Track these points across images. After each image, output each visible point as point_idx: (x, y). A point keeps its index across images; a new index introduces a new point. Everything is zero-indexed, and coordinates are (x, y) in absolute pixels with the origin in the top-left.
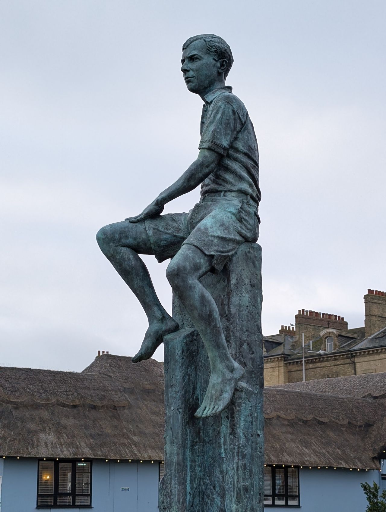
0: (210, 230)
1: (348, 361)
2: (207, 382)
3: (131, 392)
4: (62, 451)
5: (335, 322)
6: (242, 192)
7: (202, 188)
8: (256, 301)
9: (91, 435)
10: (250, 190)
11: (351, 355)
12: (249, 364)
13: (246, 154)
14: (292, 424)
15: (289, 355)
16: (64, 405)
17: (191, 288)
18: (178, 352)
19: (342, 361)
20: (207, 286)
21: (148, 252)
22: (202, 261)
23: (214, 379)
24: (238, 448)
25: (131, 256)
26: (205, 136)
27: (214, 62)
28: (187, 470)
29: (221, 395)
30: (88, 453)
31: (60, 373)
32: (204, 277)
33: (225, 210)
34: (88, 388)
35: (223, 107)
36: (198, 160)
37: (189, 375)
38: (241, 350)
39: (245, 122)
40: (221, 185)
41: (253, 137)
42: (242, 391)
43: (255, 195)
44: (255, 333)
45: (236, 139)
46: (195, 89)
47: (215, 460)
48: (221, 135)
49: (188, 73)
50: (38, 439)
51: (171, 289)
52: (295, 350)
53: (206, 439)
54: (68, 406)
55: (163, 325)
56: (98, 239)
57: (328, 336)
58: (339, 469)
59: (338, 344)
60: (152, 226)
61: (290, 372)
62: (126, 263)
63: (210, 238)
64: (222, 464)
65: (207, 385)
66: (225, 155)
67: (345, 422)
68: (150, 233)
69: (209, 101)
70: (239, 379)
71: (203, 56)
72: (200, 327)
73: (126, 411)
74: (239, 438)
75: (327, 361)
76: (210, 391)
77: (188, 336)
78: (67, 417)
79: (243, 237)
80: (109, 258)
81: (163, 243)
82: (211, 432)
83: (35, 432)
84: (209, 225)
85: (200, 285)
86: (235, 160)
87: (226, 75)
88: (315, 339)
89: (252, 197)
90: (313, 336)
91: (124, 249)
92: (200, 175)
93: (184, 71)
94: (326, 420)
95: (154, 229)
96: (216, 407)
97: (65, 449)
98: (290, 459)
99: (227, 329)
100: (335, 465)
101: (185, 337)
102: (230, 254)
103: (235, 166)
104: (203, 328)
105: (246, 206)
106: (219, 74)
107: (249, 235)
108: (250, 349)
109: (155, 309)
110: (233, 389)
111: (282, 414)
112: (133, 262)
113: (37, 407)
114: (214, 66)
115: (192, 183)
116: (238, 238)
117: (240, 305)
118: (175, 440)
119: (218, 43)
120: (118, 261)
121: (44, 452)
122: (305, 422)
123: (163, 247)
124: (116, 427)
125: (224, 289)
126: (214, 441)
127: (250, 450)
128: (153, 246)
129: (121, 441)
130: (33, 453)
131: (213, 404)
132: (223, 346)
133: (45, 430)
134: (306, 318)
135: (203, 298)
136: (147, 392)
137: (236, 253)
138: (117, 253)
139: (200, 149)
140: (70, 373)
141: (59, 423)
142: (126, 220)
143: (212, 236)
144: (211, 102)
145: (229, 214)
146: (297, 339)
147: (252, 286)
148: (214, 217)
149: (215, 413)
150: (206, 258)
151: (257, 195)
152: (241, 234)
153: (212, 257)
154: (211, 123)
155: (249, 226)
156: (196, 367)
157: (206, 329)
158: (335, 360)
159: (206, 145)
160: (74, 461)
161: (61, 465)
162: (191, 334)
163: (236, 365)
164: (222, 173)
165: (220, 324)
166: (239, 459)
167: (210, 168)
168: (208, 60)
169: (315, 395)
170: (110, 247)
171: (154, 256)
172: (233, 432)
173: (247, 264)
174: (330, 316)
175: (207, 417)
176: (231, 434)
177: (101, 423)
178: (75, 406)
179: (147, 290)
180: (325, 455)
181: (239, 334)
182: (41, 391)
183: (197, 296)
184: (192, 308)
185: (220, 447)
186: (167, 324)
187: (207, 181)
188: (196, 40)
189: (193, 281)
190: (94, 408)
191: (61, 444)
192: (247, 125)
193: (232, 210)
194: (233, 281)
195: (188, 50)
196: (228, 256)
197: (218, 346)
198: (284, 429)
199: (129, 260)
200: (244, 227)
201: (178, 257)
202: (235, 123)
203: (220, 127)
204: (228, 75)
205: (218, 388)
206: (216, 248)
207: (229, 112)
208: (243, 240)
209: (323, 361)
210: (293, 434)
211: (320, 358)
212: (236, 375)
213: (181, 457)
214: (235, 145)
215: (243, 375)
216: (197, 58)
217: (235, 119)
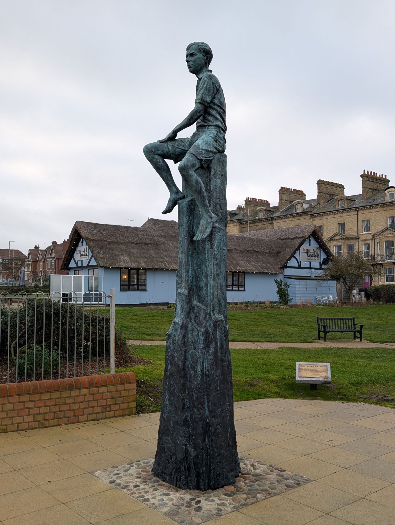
0: (200, 146)
1: (270, 222)
2: (199, 224)
3: (165, 237)
4: (132, 264)
5: (264, 203)
6: (217, 126)
7: (197, 124)
8: (224, 183)
9: (145, 257)
10: (221, 125)
11: (272, 220)
12: (220, 215)
13: (219, 106)
14: (242, 252)
15: (241, 220)
16: (132, 243)
17: (191, 176)
18: (185, 209)
19: (267, 223)
20: (199, 176)
21: (169, 158)
22: (197, 162)
23: (203, 222)
24: (214, 255)
25: (161, 160)
26: (198, 96)
27: (203, 57)
28: (189, 266)
29: (206, 230)
30: (144, 265)
31: (130, 227)
32: (197, 171)
33: (208, 136)
34: (144, 235)
35: (207, 81)
36: (194, 109)
37: (190, 220)
38: (216, 208)
39: (219, 89)
40: (206, 122)
41: (223, 97)
42: (216, 228)
43: (223, 128)
44: (223, 200)
45: (214, 98)
46: (193, 71)
47: (203, 261)
48: (206, 96)
49: (189, 63)
50: (120, 259)
51: (181, 177)
52: (244, 217)
53: (199, 251)
54: (134, 243)
55: (177, 196)
56: (144, 151)
57: (260, 210)
58: (264, 273)
59: (265, 214)
60: (171, 144)
61: (242, 228)
62: (158, 163)
63: (201, 150)
64: (206, 263)
65: (199, 225)
66: (208, 106)
67: (268, 251)
68: (170, 148)
69: (200, 78)
70: (215, 222)
71: (197, 53)
72: (195, 196)
73: (162, 246)
74: (215, 251)
75: (260, 222)
76: (200, 228)
77: (190, 201)
78: (134, 248)
79: (217, 150)
80: (149, 161)
81: (177, 153)
82: (201, 248)
83: (119, 256)
84: (200, 143)
85: (195, 174)
86: (214, 109)
87: (209, 64)
88: (254, 212)
89: (222, 129)
90: (253, 210)
91: (157, 156)
92: (196, 117)
93: (187, 61)
94: (258, 250)
95: (172, 146)
96: (204, 235)
97: (133, 263)
98: (241, 269)
99: (209, 197)
100: (262, 271)
101: (188, 202)
102: (211, 158)
103: (214, 112)
104: (197, 196)
105: (219, 134)
106: (206, 63)
107: (220, 149)
108: (221, 207)
109: (173, 187)
110: (212, 227)
111: (237, 247)
112: (162, 163)
113: (119, 243)
114: (203, 59)
115: (192, 121)
116: (215, 150)
117: (215, 185)
118: (184, 252)
119: (205, 46)
120: (154, 163)
121: (123, 265)
122: (248, 251)
123: (177, 155)
124: (157, 253)
125: (208, 177)
126: (202, 252)
127: (220, 256)
128: (172, 155)
129: (160, 260)
130: (118, 265)
131: (202, 234)
132: (207, 205)
133: (123, 254)
134: (250, 201)
135: (197, 181)
136: (172, 237)
137: (214, 158)
138: (154, 158)
139: (195, 103)
140: (134, 227)
141: (130, 251)
142: (158, 141)
143: (202, 149)
144: (202, 78)
145: (210, 138)
146: (245, 212)
147: (222, 175)
148: (203, 139)
149: (203, 239)
150: (198, 161)
151: (225, 128)
152: (216, 149)
153: (202, 160)
154: (201, 89)
155: (220, 144)
156: (193, 217)
157: (198, 197)
158: (263, 222)
159: (198, 101)
160: (137, 269)
161: (132, 271)
162: (191, 200)
163: (213, 215)
164: (206, 116)
165: (205, 195)
166: (214, 261)
167: (201, 113)
168: (200, 55)
169: (253, 238)
170: (150, 155)
171: (172, 160)
172: (212, 247)
173: (219, 164)
174: (262, 200)
175: (199, 241)
176: (210, 249)
177: (150, 251)
178: (137, 244)
179: (169, 177)
180: (257, 266)
181: (215, 200)
182: (121, 236)
183: (194, 180)
184: (192, 186)
185: (205, 255)
186: (179, 195)
187: (199, 120)
188: (194, 45)
189: (192, 172)
190: (147, 244)
191: (131, 261)
192: (220, 91)
193: (212, 135)
194: (212, 173)
195: (190, 50)
196: (210, 159)
197: (205, 205)
198: (238, 255)
199: (160, 162)
200: (218, 145)
201: (184, 160)
202: (214, 89)
203: (206, 91)
204: (210, 64)
205: (204, 226)
206: (203, 155)
207: (210, 83)
208: (217, 152)
209: (258, 223)
210: (242, 257)
211: (256, 221)
212: (213, 220)
213: (186, 260)
214: (213, 101)
215: (217, 220)
216: (194, 55)
217: (213, 87)
